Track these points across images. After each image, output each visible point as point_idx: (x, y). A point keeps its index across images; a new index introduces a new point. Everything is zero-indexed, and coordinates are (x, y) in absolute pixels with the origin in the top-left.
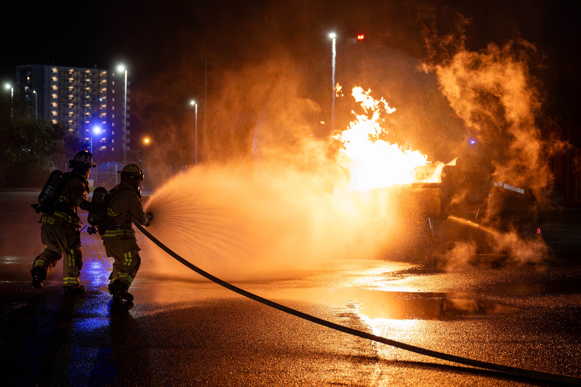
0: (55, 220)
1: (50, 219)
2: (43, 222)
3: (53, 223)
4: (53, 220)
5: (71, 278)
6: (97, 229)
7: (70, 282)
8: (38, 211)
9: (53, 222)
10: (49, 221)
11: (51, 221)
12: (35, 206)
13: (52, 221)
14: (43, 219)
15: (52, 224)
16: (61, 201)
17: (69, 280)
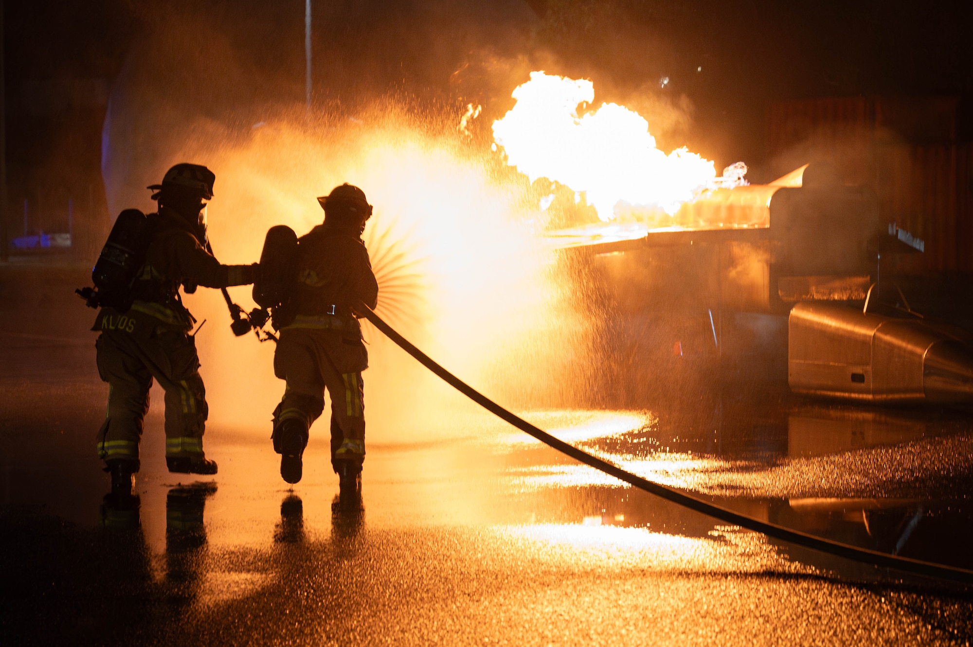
0: (135, 322)
1: (124, 320)
2: (106, 327)
3: (132, 329)
4: (132, 323)
5: (187, 440)
6: (270, 313)
7: (188, 449)
8: (92, 304)
9: (133, 326)
10: (122, 325)
11: (127, 325)
12: (85, 293)
13: (130, 324)
14: (104, 321)
15: (130, 331)
16: (146, 277)
17: (183, 444)
